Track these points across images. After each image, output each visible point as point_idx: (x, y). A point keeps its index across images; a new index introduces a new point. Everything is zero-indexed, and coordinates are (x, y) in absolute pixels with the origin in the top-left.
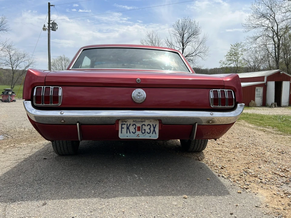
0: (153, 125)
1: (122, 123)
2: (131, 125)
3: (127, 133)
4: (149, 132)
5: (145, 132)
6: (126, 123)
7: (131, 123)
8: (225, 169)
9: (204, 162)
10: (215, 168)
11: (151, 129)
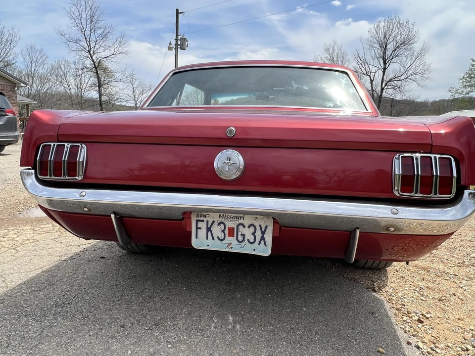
0: (260, 226)
1: (198, 218)
2: (216, 223)
3: (207, 239)
4: (252, 240)
5: (244, 240)
6: (205, 220)
7: (215, 220)
8: (429, 322)
9: (382, 296)
10: (405, 318)
11: (256, 234)
